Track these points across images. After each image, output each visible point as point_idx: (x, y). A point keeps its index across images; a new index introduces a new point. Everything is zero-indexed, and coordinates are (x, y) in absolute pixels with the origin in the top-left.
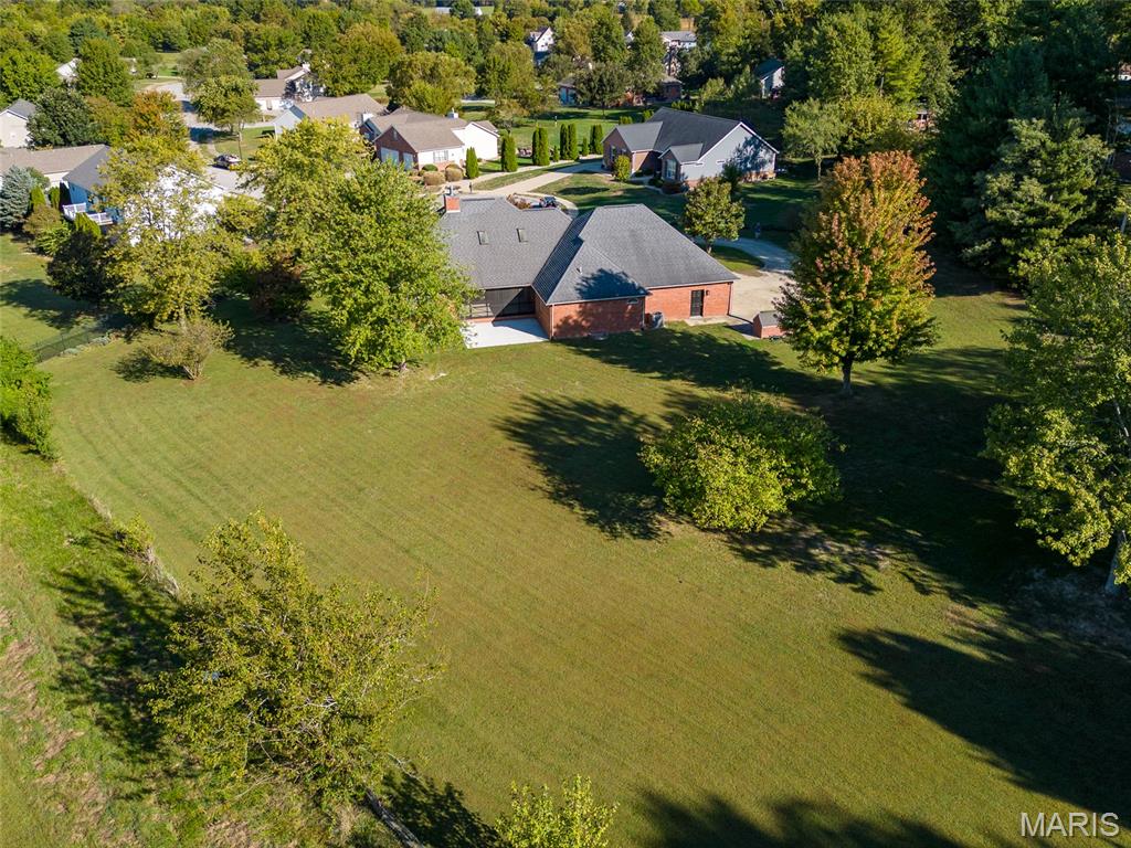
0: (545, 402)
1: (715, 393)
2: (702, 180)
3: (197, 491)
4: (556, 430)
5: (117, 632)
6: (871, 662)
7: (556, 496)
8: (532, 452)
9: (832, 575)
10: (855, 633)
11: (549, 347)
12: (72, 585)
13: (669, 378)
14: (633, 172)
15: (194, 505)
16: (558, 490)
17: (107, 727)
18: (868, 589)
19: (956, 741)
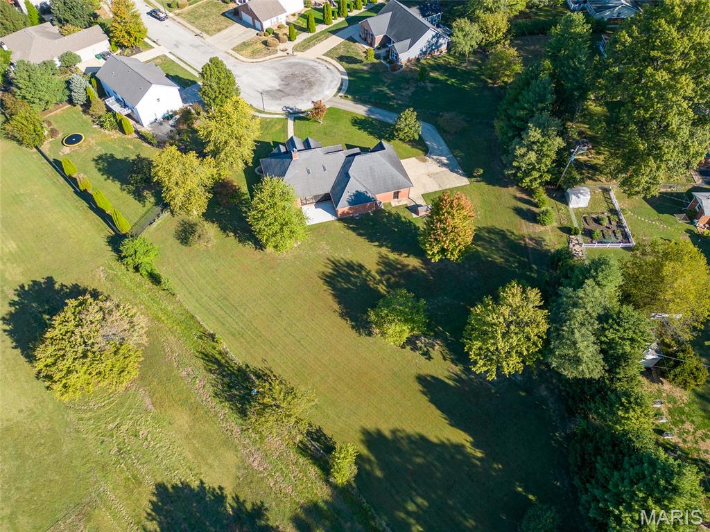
0: (336, 262)
1: (397, 257)
2: (409, 59)
3: (228, 312)
4: (340, 280)
5: (224, 376)
6: (424, 387)
7: (342, 315)
8: (333, 292)
9: (421, 352)
10: (422, 376)
11: (337, 224)
12: (204, 357)
13: (380, 246)
14: (376, 46)
15: (229, 320)
16: (343, 312)
17: (232, 409)
18: (430, 358)
19: (438, 412)
